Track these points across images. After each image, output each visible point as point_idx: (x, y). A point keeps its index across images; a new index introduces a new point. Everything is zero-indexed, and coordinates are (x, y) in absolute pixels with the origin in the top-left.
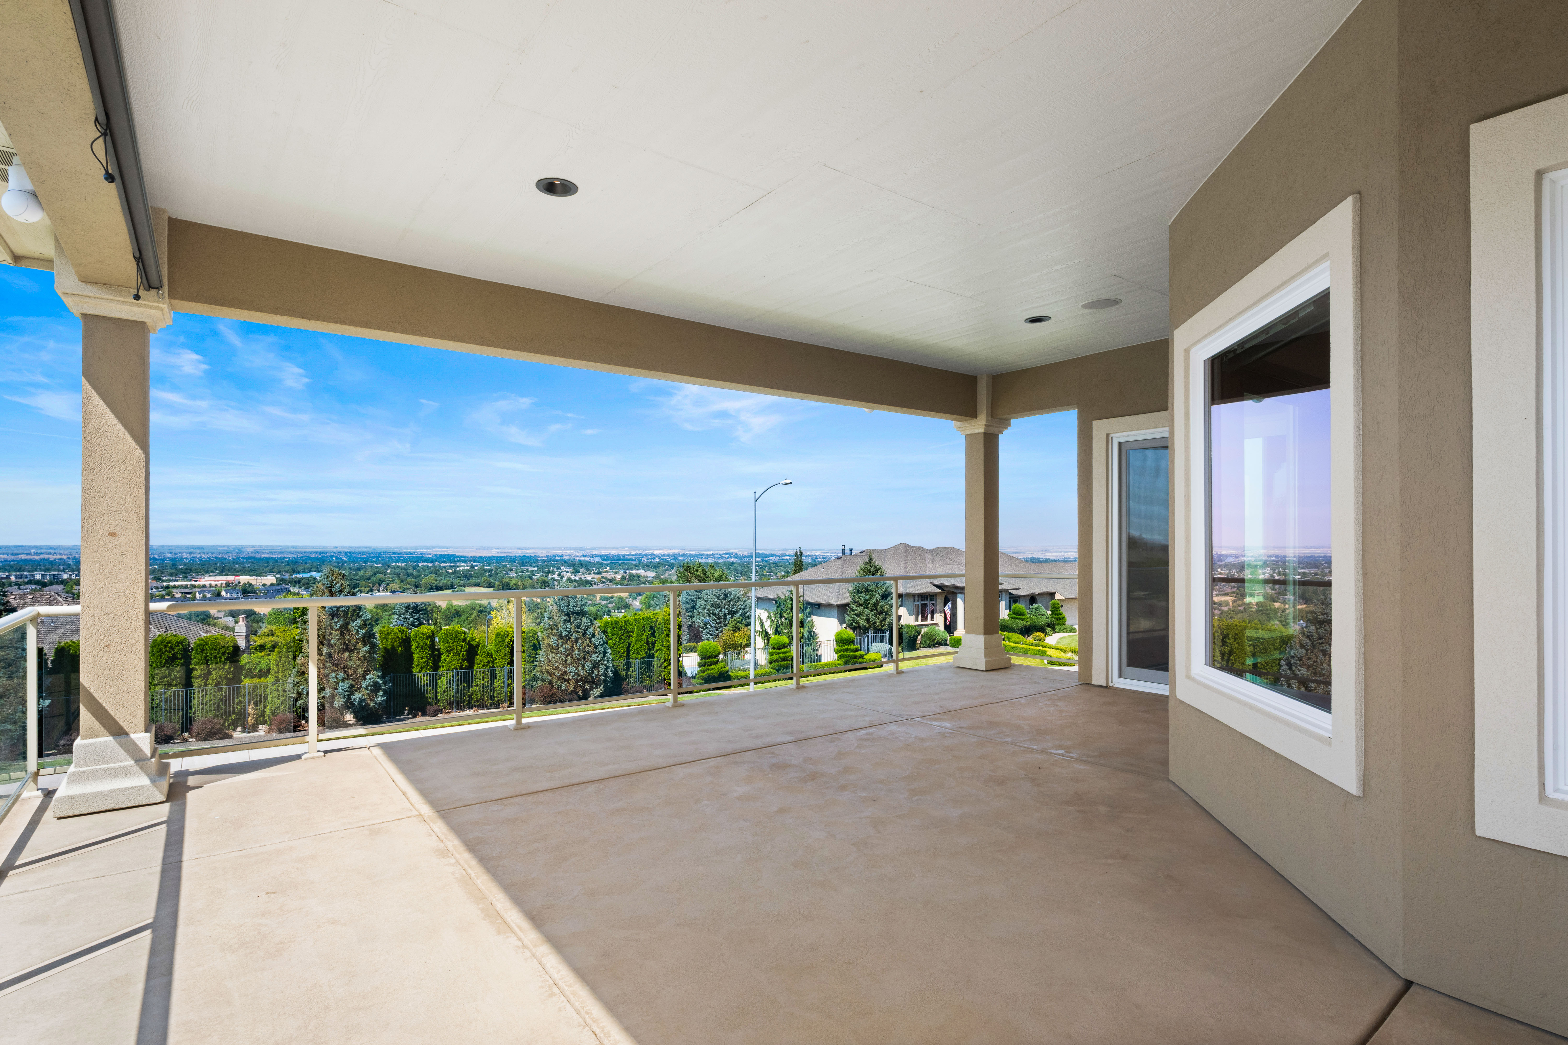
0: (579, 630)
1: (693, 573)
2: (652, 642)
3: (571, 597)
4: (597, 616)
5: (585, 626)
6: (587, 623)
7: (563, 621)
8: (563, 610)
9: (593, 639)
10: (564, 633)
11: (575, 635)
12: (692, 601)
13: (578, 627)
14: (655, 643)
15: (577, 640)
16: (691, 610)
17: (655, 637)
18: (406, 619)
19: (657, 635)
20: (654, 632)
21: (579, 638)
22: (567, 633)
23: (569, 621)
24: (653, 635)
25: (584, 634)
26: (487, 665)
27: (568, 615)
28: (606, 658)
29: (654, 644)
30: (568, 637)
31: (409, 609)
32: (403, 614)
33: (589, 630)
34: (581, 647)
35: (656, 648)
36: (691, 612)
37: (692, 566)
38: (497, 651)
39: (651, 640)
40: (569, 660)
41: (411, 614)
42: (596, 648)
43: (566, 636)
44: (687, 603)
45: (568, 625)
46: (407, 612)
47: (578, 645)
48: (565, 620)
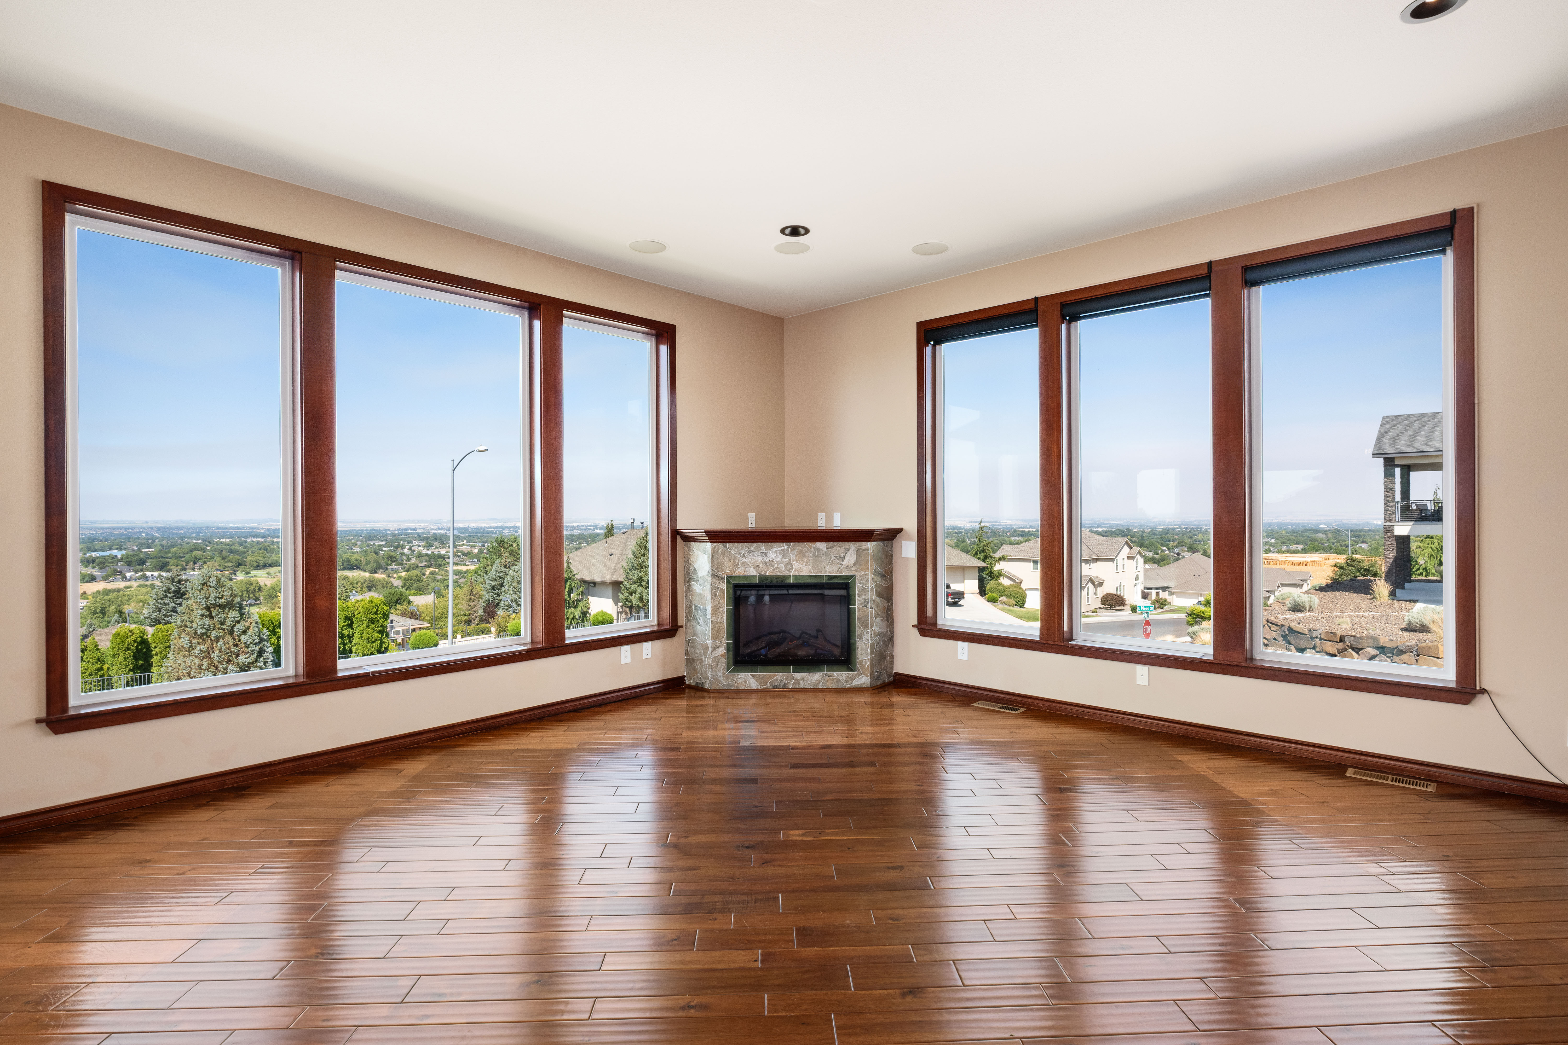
0: (224, 627)
1: (507, 548)
2: (348, 636)
3: (214, 587)
4: (402, 595)
5: (232, 621)
6: (234, 618)
7: (199, 617)
8: (200, 602)
9: (243, 637)
10: (199, 631)
11: (214, 634)
12: (500, 578)
13: (223, 623)
14: (353, 636)
15: (218, 639)
16: (499, 587)
17: (353, 629)
18: (165, 604)
19: (355, 625)
20: (352, 622)
21: (221, 636)
22: (204, 631)
23: (211, 617)
24: (350, 626)
25: (231, 632)
26: (96, 674)
27: (208, 608)
28: (262, 659)
29: (350, 637)
30: (205, 636)
31: (170, 593)
32: (162, 599)
33: (238, 626)
34: (223, 648)
35: (354, 641)
36: (499, 589)
37: (506, 540)
38: (114, 655)
39: (346, 632)
40: (205, 663)
41: (172, 598)
42: (248, 648)
43: (203, 634)
44: (495, 580)
45: (207, 621)
46: (166, 596)
47: (218, 645)
48: (202, 615)
